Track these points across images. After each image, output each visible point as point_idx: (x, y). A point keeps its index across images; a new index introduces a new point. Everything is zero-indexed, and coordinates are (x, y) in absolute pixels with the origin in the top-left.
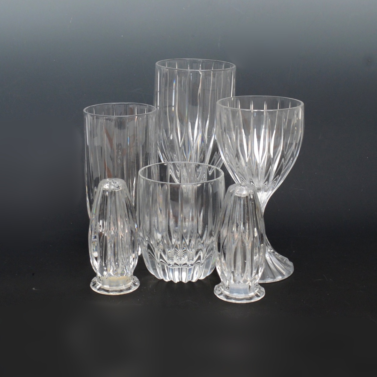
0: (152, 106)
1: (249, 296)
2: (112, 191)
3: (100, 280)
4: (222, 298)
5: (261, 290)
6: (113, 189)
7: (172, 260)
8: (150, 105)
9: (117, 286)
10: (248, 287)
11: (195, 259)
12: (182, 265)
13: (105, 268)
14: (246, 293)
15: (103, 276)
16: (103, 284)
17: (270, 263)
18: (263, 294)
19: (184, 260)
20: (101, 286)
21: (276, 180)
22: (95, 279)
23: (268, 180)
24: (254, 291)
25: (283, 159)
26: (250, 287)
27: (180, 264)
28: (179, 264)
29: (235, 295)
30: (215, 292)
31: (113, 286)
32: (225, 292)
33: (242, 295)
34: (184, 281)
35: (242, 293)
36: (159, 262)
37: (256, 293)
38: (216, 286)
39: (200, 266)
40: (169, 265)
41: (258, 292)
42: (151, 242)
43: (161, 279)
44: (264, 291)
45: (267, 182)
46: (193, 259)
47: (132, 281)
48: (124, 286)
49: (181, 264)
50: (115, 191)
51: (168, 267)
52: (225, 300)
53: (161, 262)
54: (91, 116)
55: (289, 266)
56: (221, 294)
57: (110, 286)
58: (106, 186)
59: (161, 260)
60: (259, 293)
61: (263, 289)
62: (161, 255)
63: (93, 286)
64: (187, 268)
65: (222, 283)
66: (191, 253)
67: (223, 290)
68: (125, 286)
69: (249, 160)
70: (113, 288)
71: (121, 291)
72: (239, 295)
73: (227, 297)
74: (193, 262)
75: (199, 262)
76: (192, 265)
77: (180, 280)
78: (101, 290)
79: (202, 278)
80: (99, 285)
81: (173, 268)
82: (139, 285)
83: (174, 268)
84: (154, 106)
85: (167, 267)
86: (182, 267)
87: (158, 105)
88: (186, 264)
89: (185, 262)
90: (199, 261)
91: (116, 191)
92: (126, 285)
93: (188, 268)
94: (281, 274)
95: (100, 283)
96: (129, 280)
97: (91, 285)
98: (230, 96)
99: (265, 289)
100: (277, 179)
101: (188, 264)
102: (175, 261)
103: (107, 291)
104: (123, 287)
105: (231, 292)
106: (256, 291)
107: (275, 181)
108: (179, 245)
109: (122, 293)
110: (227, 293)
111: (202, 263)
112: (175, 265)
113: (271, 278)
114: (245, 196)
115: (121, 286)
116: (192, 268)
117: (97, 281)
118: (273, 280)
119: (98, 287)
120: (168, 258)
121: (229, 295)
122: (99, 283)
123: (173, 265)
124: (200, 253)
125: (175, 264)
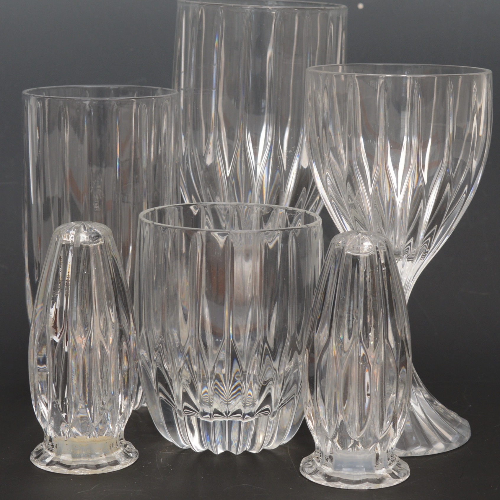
0: (168, 89)
1: (375, 475)
2: (81, 245)
3: (53, 446)
4: (318, 480)
5: (402, 466)
6: (85, 242)
7: (210, 405)
8: (164, 88)
9: (89, 456)
10: (375, 457)
11: (258, 403)
12: (230, 414)
13: (64, 415)
14: (370, 469)
15: (60, 435)
16: (59, 453)
17: (420, 416)
18: (405, 475)
19: (236, 405)
20: (53, 458)
21: (431, 236)
22: (41, 446)
23: (414, 234)
24: (386, 467)
25: (448, 184)
26: (377, 456)
27: (226, 413)
28: (223, 412)
29: (346, 473)
30: (303, 470)
31: (80, 457)
32: (324, 467)
33: (361, 473)
34: (234, 451)
35: (360, 469)
36: (180, 409)
37: (390, 470)
38: (304, 460)
39: (268, 418)
40: (204, 414)
41: (393, 469)
42: (166, 366)
43: (184, 448)
44: (408, 469)
45: (412, 239)
46: (254, 404)
47: (122, 449)
48: (104, 457)
49: (229, 412)
50: (88, 247)
51: (201, 419)
52: (324, 483)
53: (186, 408)
54: (39, 99)
55: (461, 426)
56: (316, 472)
57: (74, 457)
58: (69, 237)
59: (186, 404)
60: (397, 471)
61: (406, 467)
62: (185, 395)
63: (37, 458)
64: (240, 423)
65: (318, 451)
66: (250, 395)
67: (319, 464)
68: (107, 458)
69: (375, 190)
70: (81, 461)
71: (98, 467)
72: (355, 474)
73: (329, 478)
74: (253, 410)
75: (267, 409)
76: (251, 415)
77: (227, 449)
78: (54, 465)
79: (273, 446)
80: (51, 456)
81: (211, 421)
82: (136, 459)
83: (214, 420)
84: (174, 88)
85: (198, 420)
86: (231, 419)
87: (182, 87)
88: (238, 412)
89: (237, 408)
90: (267, 407)
91: (91, 246)
92: (109, 456)
93: (243, 422)
94: (444, 439)
95: (51, 451)
96: (115, 446)
97: (32, 458)
98: (336, 63)
99: (410, 466)
100: (432, 233)
101: (243, 412)
102: (215, 406)
103: (68, 467)
104: (103, 460)
105: (337, 467)
106: (391, 467)
107: (429, 239)
108: (224, 375)
109: (99, 471)
110: (328, 470)
111: (274, 410)
112: (215, 415)
113: (423, 445)
114: (367, 255)
115: (97, 456)
116: (251, 422)
117: (44, 448)
118: (427, 451)
119: (48, 460)
120: (202, 402)
121: (334, 473)
122: (50, 453)
123: (212, 413)
124: (270, 389)
125: (216, 412)
